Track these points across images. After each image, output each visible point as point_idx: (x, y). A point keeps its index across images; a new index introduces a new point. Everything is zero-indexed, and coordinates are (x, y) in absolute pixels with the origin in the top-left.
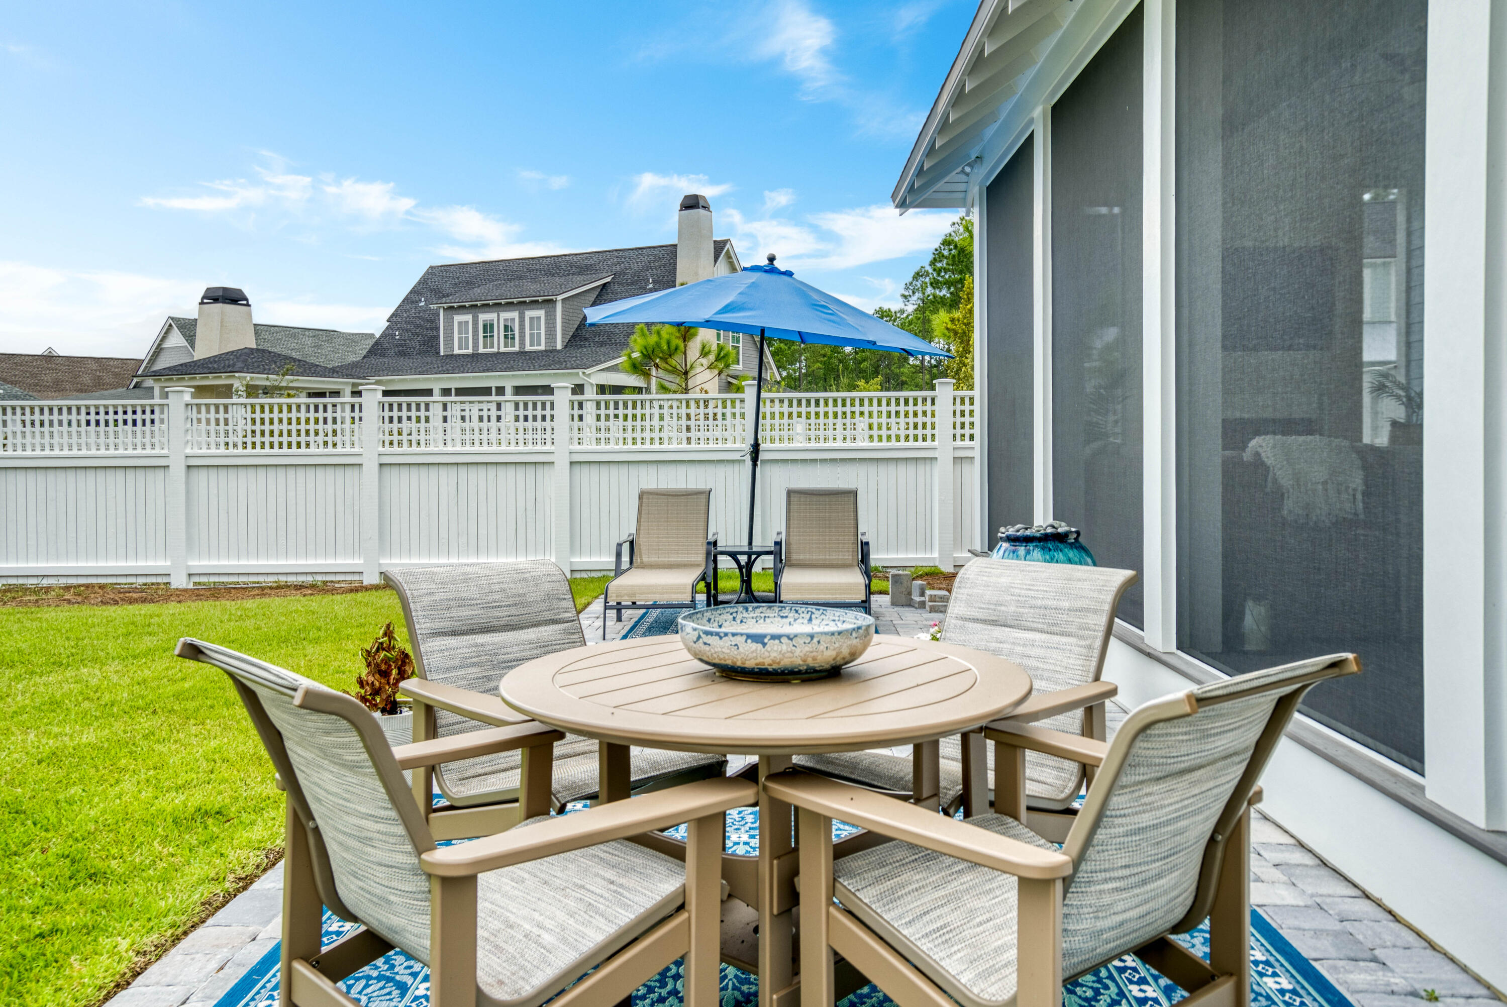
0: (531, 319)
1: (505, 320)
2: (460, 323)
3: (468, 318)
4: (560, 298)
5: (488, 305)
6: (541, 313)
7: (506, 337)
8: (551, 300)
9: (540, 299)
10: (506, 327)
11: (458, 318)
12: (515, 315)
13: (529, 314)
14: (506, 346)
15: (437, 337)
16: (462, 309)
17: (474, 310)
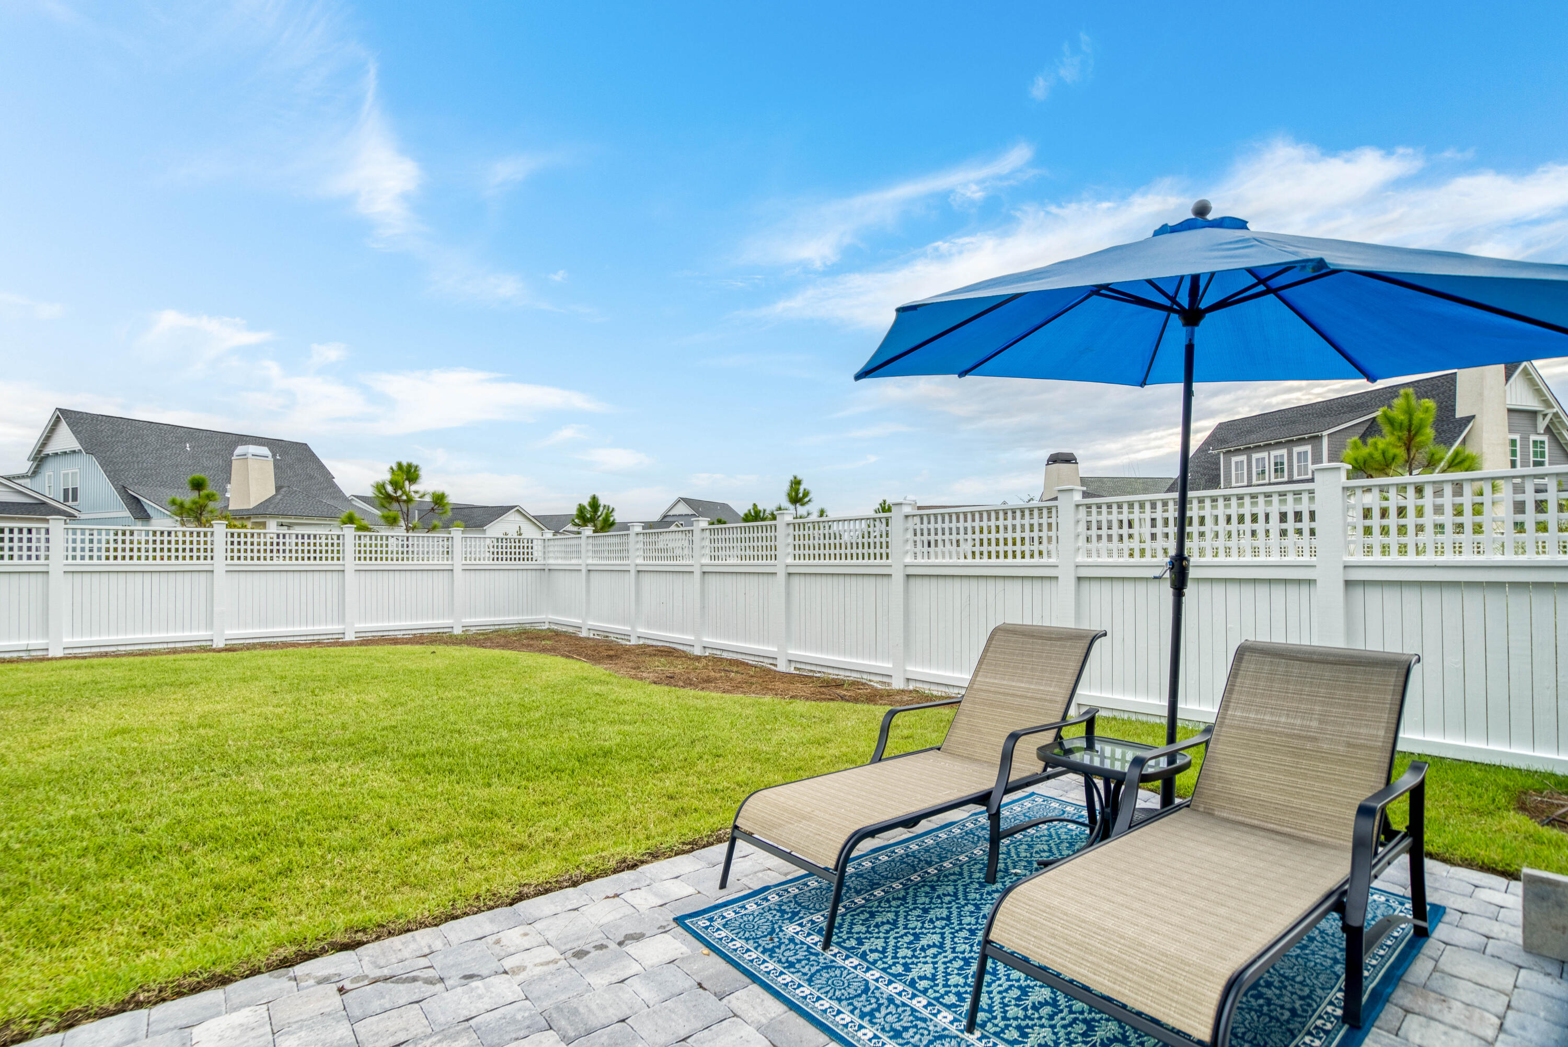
0: (1299, 454)
1: (1276, 457)
2: (1236, 463)
3: (1244, 458)
4: (1325, 433)
5: (1260, 446)
6: (1308, 448)
7: (1276, 470)
8: (1317, 436)
9: (1306, 436)
10: (1276, 464)
11: (1235, 459)
12: (1284, 452)
13: (1296, 450)
14: (1276, 477)
15: (1219, 475)
16: (1238, 452)
17: (1248, 452)
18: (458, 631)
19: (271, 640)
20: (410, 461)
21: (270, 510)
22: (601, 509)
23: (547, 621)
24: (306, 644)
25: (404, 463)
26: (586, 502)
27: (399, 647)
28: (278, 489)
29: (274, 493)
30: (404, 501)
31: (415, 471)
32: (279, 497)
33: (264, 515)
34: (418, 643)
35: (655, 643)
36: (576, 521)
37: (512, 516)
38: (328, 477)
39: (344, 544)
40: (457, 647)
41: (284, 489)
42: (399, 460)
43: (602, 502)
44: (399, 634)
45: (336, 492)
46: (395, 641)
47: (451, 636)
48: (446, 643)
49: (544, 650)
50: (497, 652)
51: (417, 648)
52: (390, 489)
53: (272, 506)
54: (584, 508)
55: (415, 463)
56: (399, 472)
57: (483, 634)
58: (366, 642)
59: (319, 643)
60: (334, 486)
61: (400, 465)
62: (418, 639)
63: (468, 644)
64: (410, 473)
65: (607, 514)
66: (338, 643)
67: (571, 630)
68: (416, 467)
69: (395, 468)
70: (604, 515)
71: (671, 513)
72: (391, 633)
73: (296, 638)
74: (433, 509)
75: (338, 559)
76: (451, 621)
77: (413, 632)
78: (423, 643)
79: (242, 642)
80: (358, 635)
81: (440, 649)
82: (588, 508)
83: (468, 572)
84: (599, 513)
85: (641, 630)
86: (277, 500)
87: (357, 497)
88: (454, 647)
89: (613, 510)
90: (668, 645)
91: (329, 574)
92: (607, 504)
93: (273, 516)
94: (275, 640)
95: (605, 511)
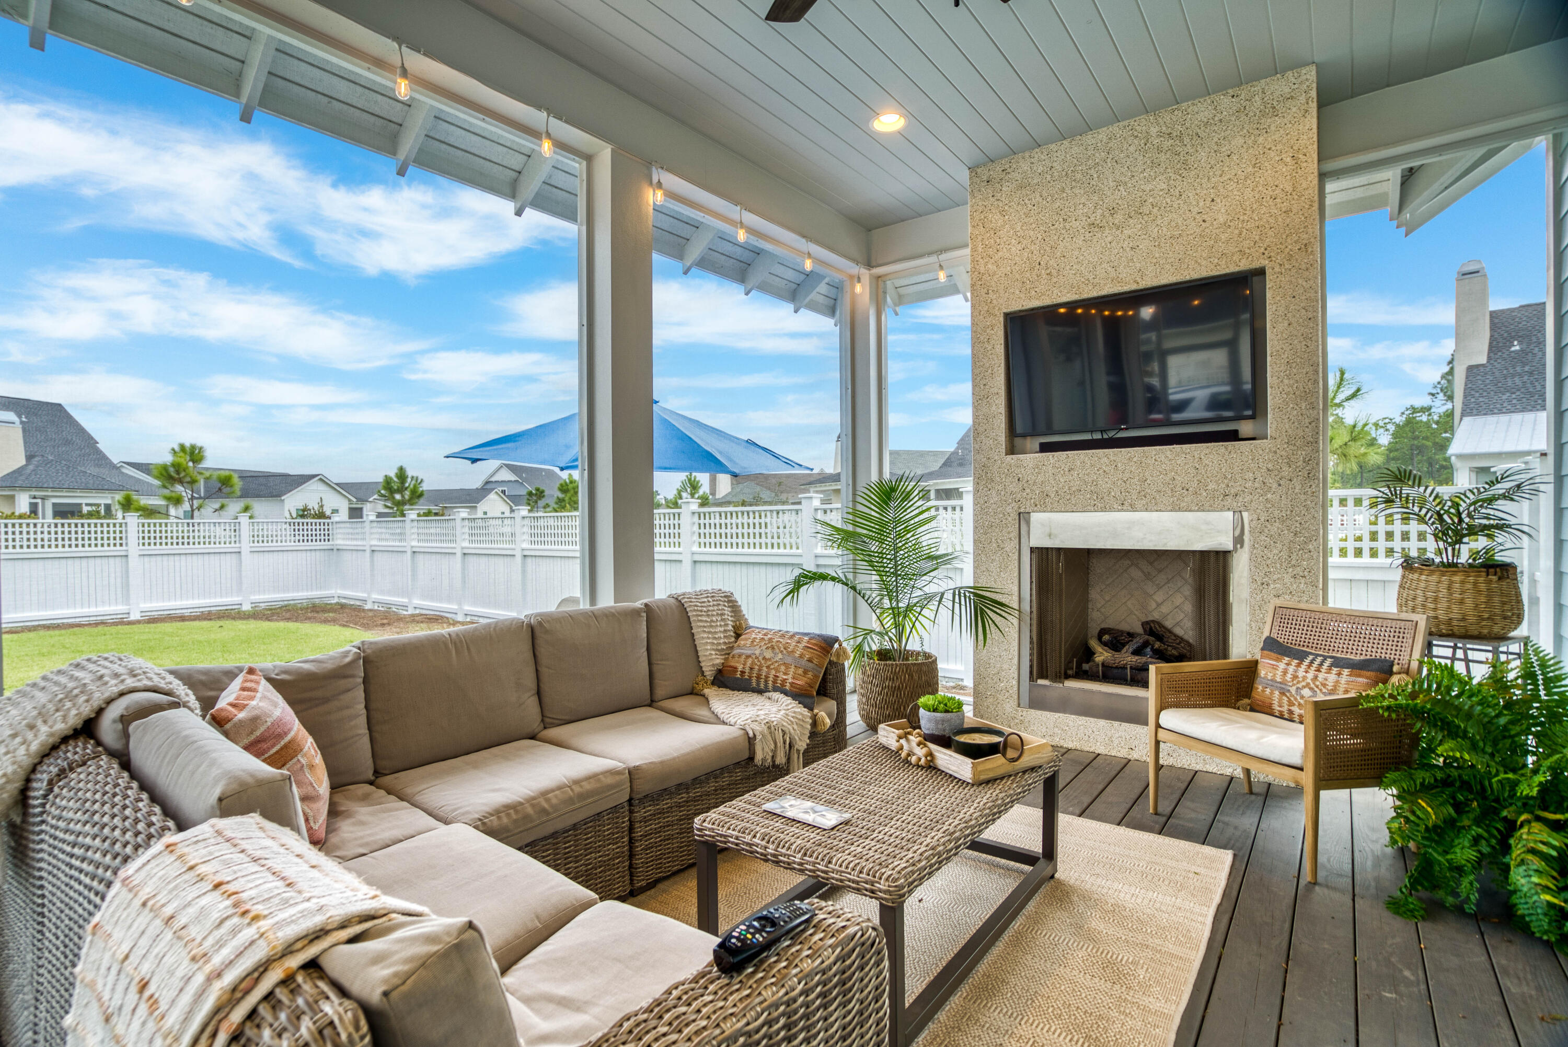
18: (246, 607)
19: (52, 622)
20: (193, 442)
21: (19, 483)
22: (409, 480)
23: (336, 595)
24: (90, 624)
25: (187, 444)
26: (392, 474)
27: (187, 623)
28: (29, 458)
29: (24, 462)
30: (188, 482)
31: (199, 452)
32: (31, 467)
33: (12, 487)
34: (205, 619)
35: (427, 612)
36: (383, 492)
37: (313, 485)
38: (90, 442)
39: (126, 531)
40: (245, 622)
41: (37, 459)
42: (182, 441)
43: (410, 473)
44: (186, 613)
45: (101, 459)
46: (182, 619)
47: (239, 613)
48: (234, 618)
49: (326, 621)
50: (282, 624)
51: (205, 624)
52: (172, 470)
53: (23, 478)
54: (391, 478)
55: (199, 444)
56: (182, 454)
57: (271, 610)
58: (153, 621)
59: (103, 623)
60: (99, 452)
61: (182, 447)
62: (207, 616)
63: (255, 619)
64: (195, 454)
65: (415, 486)
66: (122, 622)
67: (358, 603)
68: (201, 448)
69: (177, 448)
70: (412, 486)
71: (493, 479)
72: (177, 612)
73: (78, 620)
74: (220, 489)
75: (121, 545)
76: (240, 598)
77: (201, 610)
78: (211, 619)
79: (22, 624)
80: (144, 614)
81: (227, 623)
82: (395, 479)
83: (256, 555)
84: (407, 485)
85: (417, 602)
86: (28, 471)
87: (128, 464)
88: (241, 622)
89: (422, 481)
90: (438, 613)
91: (111, 560)
92: (415, 475)
93: (23, 488)
94: (55, 622)
95: (413, 482)
